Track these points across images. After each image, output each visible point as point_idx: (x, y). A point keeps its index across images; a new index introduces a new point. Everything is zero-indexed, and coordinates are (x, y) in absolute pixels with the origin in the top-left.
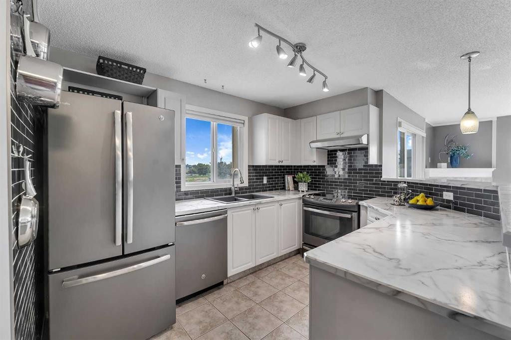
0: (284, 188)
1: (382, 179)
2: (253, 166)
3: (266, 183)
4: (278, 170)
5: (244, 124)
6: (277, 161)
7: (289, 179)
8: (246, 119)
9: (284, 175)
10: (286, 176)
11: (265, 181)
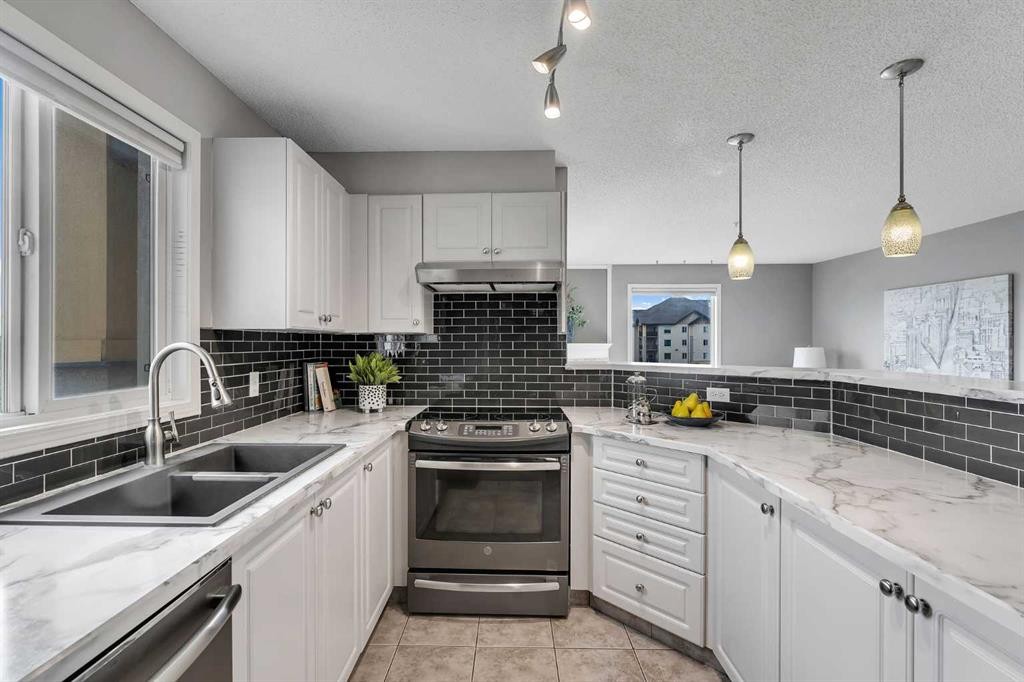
0: (302, 406)
1: (567, 367)
2: (217, 333)
3: (257, 394)
4: (288, 346)
5: (183, 155)
6: (316, 317)
7: (318, 374)
8: (194, 139)
9: (301, 364)
10: (310, 368)
11: (254, 390)
